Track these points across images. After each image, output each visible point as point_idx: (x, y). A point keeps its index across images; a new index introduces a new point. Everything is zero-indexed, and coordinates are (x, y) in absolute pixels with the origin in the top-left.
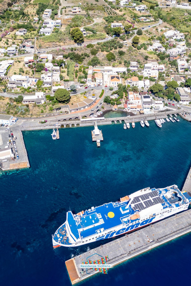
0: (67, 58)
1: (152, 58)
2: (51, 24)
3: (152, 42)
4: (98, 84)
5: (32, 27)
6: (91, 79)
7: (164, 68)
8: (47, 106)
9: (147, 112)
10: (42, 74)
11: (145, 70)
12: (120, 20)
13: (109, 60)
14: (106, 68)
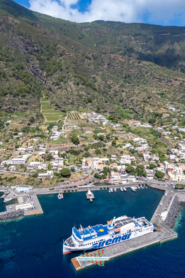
0: (68, 153)
1: (126, 152)
2: (58, 134)
3: (125, 144)
4: (90, 167)
5: (44, 136)
6: (85, 164)
7: (134, 158)
8: (55, 179)
9: (124, 183)
10: (51, 161)
11: (121, 159)
12: (103, 132)
13: (97, 154)
14: (95, 158)
